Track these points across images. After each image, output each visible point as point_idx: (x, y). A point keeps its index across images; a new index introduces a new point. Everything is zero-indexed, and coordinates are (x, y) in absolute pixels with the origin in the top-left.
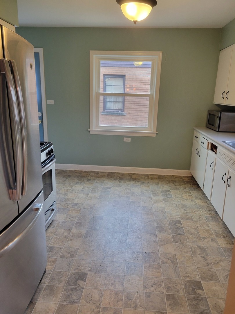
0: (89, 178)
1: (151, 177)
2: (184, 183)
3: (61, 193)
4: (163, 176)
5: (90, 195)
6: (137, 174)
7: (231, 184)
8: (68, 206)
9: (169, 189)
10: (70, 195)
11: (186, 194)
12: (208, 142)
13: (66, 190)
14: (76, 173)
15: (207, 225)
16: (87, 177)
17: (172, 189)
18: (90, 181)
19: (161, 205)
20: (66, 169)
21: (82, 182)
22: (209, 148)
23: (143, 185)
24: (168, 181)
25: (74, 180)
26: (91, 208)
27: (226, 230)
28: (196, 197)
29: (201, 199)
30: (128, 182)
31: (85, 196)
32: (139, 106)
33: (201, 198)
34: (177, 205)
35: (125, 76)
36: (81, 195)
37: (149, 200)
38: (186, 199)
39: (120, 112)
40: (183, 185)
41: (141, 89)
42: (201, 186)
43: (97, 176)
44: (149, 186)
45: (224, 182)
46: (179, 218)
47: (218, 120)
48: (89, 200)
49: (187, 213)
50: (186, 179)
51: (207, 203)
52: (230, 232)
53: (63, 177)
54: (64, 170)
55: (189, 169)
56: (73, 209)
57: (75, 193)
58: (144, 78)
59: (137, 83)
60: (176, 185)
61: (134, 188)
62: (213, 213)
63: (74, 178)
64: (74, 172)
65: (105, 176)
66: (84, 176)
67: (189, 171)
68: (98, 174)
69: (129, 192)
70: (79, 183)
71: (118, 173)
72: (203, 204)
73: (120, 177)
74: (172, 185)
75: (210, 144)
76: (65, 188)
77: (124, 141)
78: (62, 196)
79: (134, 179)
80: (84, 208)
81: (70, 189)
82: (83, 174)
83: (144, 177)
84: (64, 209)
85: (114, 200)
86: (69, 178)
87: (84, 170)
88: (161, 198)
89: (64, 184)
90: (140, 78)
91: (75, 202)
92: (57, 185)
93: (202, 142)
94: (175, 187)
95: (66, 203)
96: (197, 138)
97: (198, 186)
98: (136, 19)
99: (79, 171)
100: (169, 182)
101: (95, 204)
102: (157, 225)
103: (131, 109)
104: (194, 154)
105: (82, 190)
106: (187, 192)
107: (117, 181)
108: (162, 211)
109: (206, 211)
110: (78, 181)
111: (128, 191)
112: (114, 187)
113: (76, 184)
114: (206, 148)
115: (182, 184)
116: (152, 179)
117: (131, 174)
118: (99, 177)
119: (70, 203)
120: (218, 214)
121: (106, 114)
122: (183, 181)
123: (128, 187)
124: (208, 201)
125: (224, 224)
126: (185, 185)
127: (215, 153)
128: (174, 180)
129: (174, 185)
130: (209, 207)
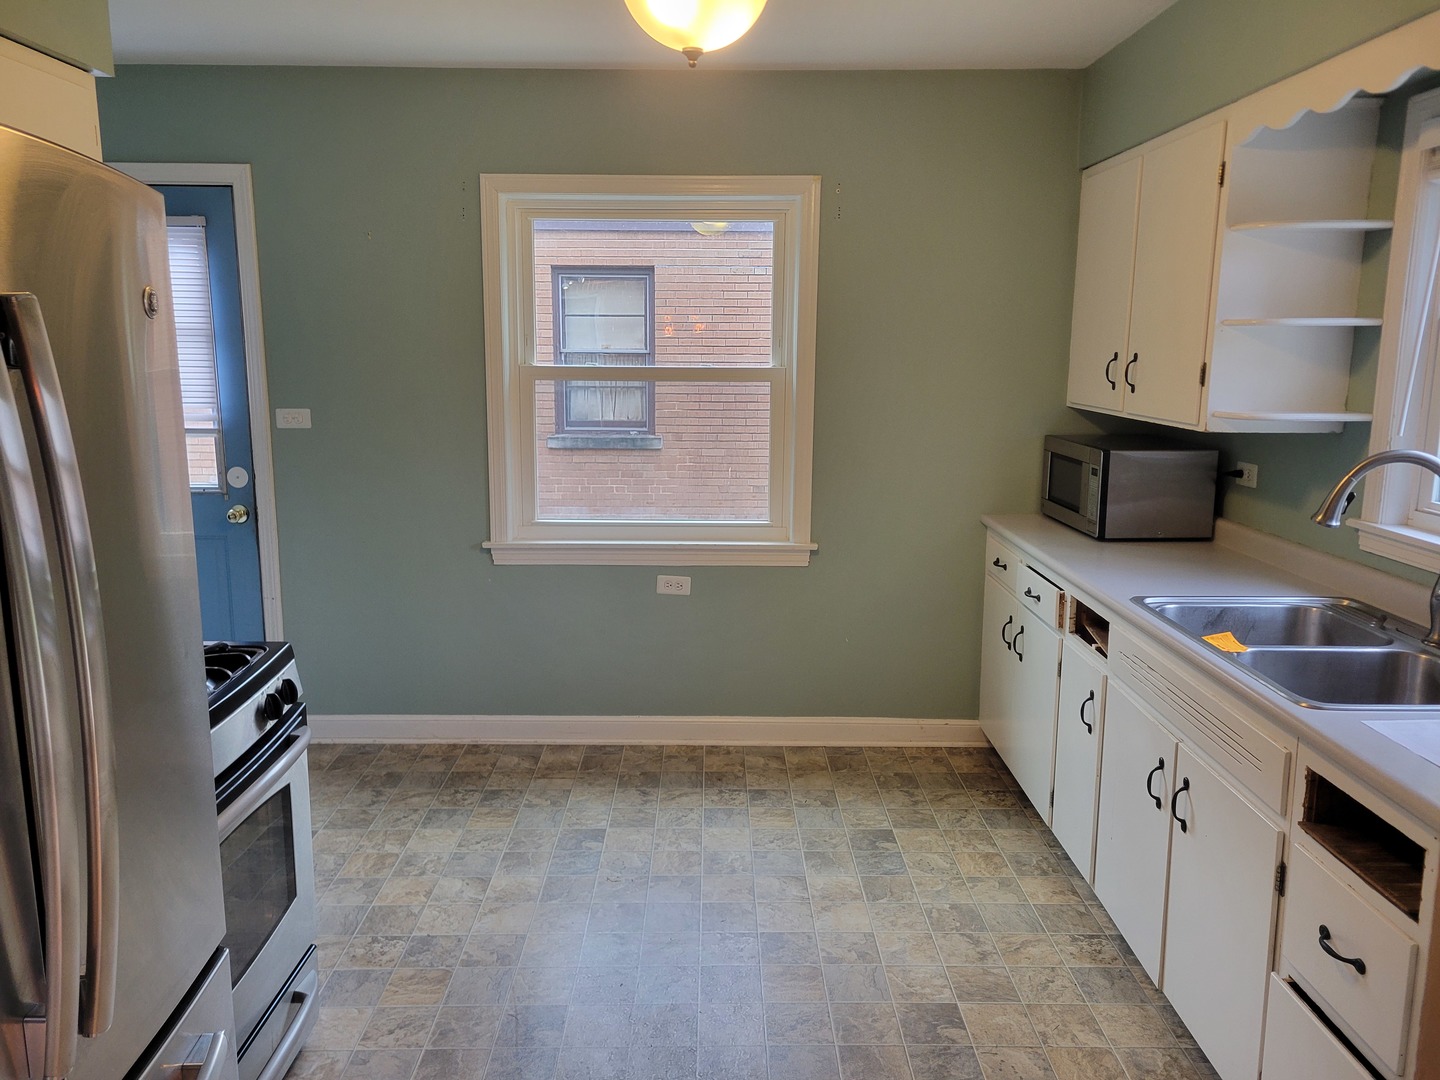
0: (493, 783)
1: (795, 759)
2: (955, 785)
3: (348, 881)
4: (851, 753)
5: (500, 881)
6: (728, 751)
7: (1193, 818)
8: (383, 954)
9: (885, 826)
10: (393, 891)
11: (970, 850)
12: (1062, 597)
13: (371, 863)
14: (426, 761)
15: (1089, 1022)
16: (481, 777)
17: (903, 826)
18: (497, 803)
19: (856, 919)
20: (379, 741)
21: (455, 811)
22: (1068, 623)
23: (762, 810)
24: (878, 778)
25: (416, 800)
26: (503, 959)
27: (1183, 1046)
28: (1019, 863)
29: (1044, 873)
30: (686, 794)
31: (471, 893)
32: (721, 406)
33: (1044, 866)
34: (935, 914)
35: (651, 269)
36: (452, 886)
37: (794, 891)
38: (971, 879)
39: (634, 432)
40: (951, 800)
41: (726, 327)
42: (1040, 803)
43: (531, 772)
44: (789, 813)
45: (1159, 805)
46: (947, 993)
47: (1094, 484)
48: (491, 911)
49: (983, 956)
50: (963, 765)
51: (1075, 893)
52: (1206, 1060)
53: (363, 784)
54: (364, 746)
55: (972, 709)
56: (409, 971)
57: (422, 873)
58: (738, 279)
59: (711, 303)
60: (921, 798)
61: (714, 830)
62: (1110, 949)
63: (421, 790)
64: (415, 756)
65: (569, 767)
66: (467, 775)
67: (976, 722)
68: (536, 759)
69: (693, 853)
70: (444, 816)
71: (633, 748)
72: (1057, 900)
73: (648, 768)
74: (900, 798)
75: (1069, 604)
76: (369, 851)
77: (661, 589)
78: (354, 900)
79: (716, 779)
80: (467, 964)
81: (397, 855)
82: (464, 763)
83: (762, 761)
84: (363, 978)
85: (621, 906)
86: (391, 792)
87: (467, 741)
88: (849, 877)
89: (366, 823)
90: (721, 279)
91: (421, 929)
92: (329, 832)
93: (1028, 593)
94: (916, 812)
95: (375, 940)
96: (1005, 567)
97: (1021, 801)
98: (694, 43)
99: (441, 745)
100: (885, 784)
101: (523, 937)
102: (844, 1038)
103: (685, 421)
104: (993, 642)
105: (459, 857)
106: (976, 833)
107: (633, 795)
108: (862, 956)
109: (1074, 940)
110: (435, 804)
111: (687, 846)
112: (619, 830)
113: (428, 821)
114: (1053, 620)
115: (948, 791)
116: (801, 771)
117: (702, 747)
118: (544, 777)
119: (395, 938)
120: (1132, 953)
121: (569, 444)
122: (952, 773)
123: (688, 826)
124: (1080, 883)
125: (1168, 1009)
126: (963, 799)
127: (1099, 650)
128: (905, 769)
129: (907, 800)
130: (1088, 914)
